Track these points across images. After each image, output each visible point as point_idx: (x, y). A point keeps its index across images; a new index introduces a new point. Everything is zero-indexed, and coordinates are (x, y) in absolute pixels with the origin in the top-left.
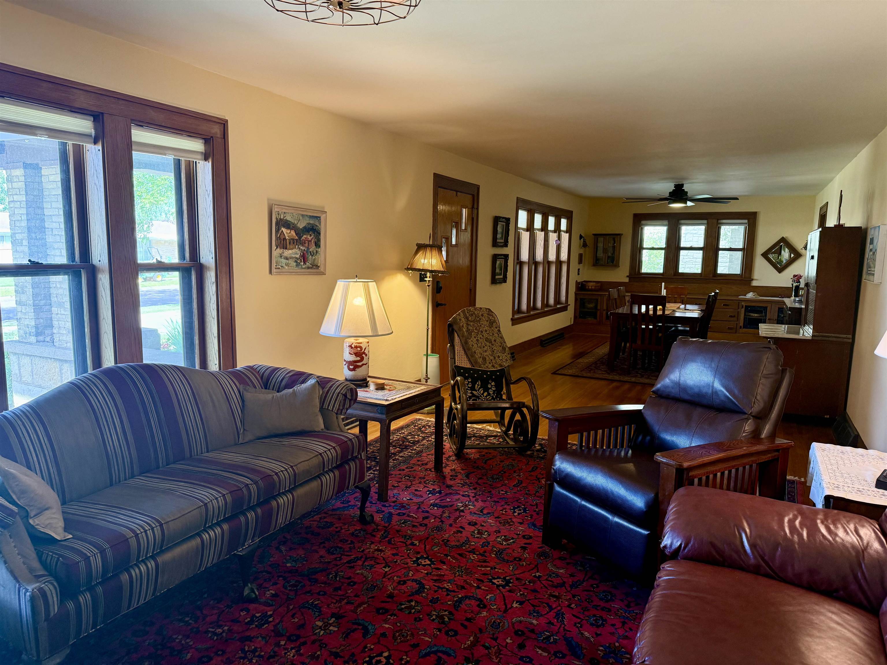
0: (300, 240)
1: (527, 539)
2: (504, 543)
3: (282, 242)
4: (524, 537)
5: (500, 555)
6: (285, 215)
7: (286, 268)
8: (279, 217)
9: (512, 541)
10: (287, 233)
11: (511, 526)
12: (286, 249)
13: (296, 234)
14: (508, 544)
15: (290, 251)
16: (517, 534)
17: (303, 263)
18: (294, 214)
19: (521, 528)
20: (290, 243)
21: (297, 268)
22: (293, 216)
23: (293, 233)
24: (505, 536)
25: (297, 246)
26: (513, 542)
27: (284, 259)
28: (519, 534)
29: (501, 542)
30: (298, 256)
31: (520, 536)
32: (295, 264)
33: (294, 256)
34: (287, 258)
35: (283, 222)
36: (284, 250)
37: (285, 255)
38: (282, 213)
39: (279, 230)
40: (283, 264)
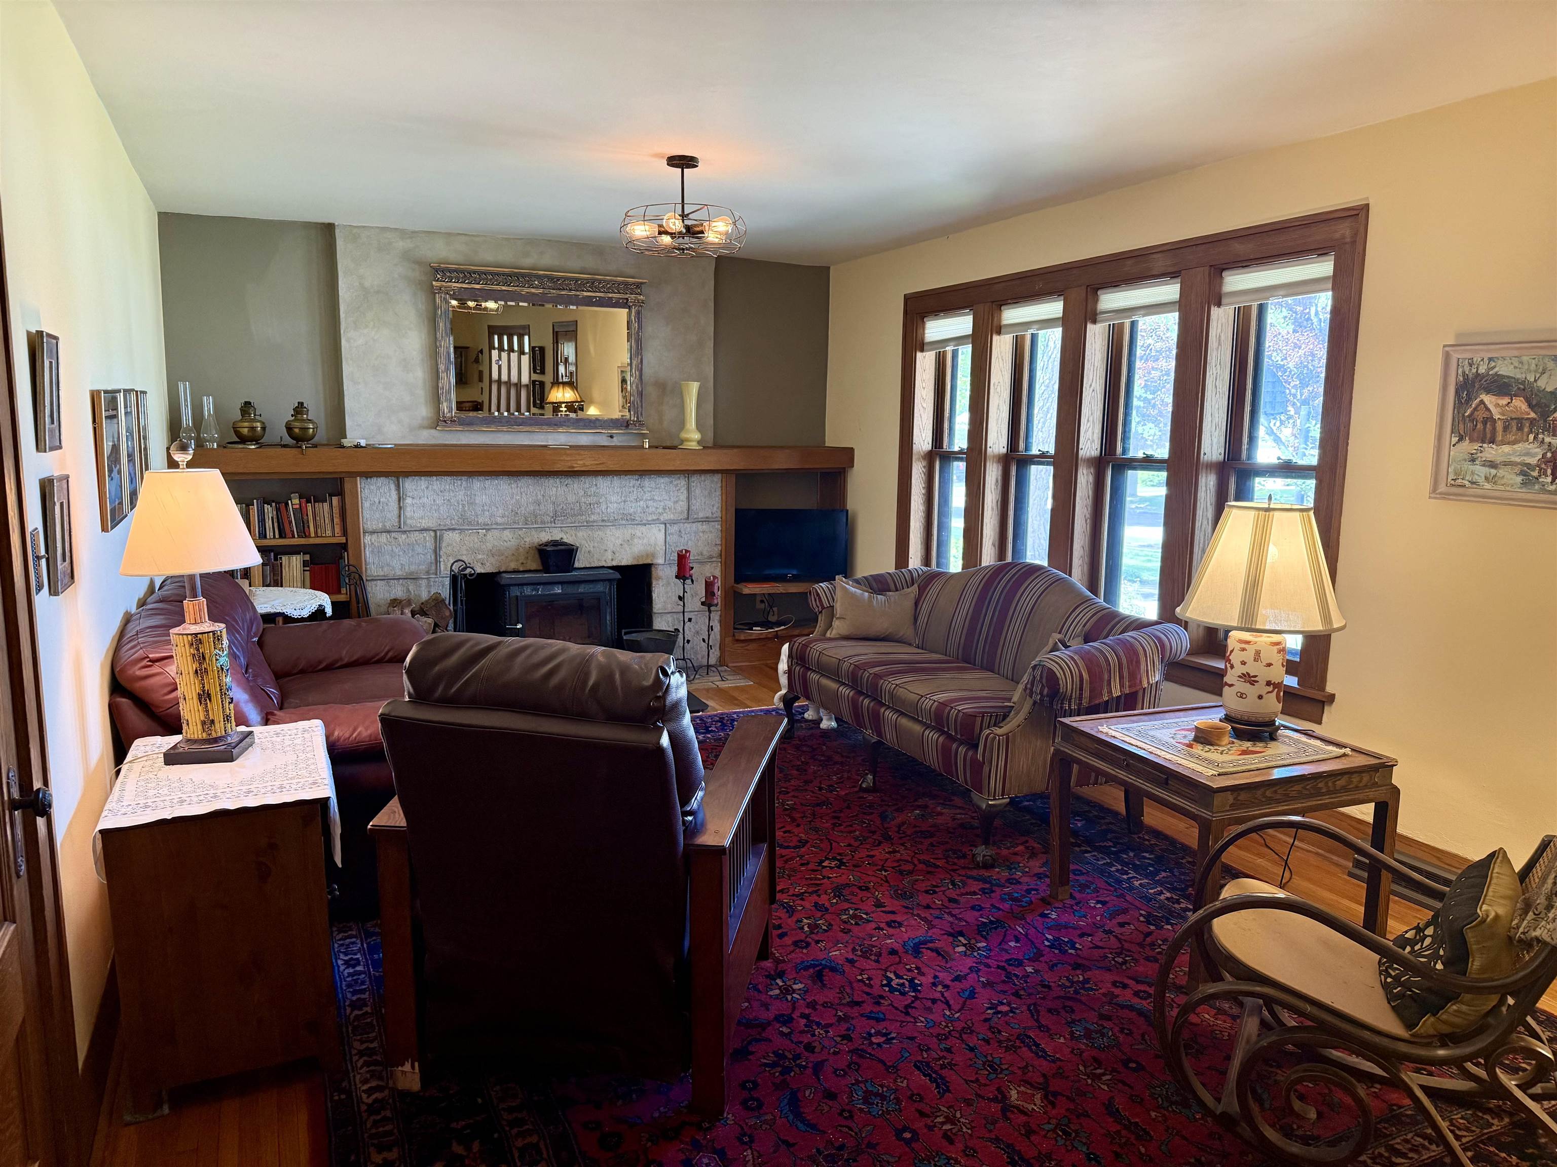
0: (1545, 421)
3: (1480, 426)
6: (1493, 364)
7: (1488, 486)
8: (1474, 371)
9: (806, 929)
10: (1497, 405)
12: (1492, 441)
13: (1530, 406)
15: (1506, 449)
17: (1549, 479)
18: (1525, 359)
20: (1506, 429)
21: (1524, 490)
22: (1521, 363)
23: (1520, 404)
25: (1531, 437)
27: (1484, 465)
30: (1533, 461)
32: (1519, 479)
33: (1518, 460)
34: (1493, 465)
35: (1485, 381)
36: (1485, 445)
37: (1488, 455)
38: (1483, 360)
39: (1469, 400)
40: (1476, 477)
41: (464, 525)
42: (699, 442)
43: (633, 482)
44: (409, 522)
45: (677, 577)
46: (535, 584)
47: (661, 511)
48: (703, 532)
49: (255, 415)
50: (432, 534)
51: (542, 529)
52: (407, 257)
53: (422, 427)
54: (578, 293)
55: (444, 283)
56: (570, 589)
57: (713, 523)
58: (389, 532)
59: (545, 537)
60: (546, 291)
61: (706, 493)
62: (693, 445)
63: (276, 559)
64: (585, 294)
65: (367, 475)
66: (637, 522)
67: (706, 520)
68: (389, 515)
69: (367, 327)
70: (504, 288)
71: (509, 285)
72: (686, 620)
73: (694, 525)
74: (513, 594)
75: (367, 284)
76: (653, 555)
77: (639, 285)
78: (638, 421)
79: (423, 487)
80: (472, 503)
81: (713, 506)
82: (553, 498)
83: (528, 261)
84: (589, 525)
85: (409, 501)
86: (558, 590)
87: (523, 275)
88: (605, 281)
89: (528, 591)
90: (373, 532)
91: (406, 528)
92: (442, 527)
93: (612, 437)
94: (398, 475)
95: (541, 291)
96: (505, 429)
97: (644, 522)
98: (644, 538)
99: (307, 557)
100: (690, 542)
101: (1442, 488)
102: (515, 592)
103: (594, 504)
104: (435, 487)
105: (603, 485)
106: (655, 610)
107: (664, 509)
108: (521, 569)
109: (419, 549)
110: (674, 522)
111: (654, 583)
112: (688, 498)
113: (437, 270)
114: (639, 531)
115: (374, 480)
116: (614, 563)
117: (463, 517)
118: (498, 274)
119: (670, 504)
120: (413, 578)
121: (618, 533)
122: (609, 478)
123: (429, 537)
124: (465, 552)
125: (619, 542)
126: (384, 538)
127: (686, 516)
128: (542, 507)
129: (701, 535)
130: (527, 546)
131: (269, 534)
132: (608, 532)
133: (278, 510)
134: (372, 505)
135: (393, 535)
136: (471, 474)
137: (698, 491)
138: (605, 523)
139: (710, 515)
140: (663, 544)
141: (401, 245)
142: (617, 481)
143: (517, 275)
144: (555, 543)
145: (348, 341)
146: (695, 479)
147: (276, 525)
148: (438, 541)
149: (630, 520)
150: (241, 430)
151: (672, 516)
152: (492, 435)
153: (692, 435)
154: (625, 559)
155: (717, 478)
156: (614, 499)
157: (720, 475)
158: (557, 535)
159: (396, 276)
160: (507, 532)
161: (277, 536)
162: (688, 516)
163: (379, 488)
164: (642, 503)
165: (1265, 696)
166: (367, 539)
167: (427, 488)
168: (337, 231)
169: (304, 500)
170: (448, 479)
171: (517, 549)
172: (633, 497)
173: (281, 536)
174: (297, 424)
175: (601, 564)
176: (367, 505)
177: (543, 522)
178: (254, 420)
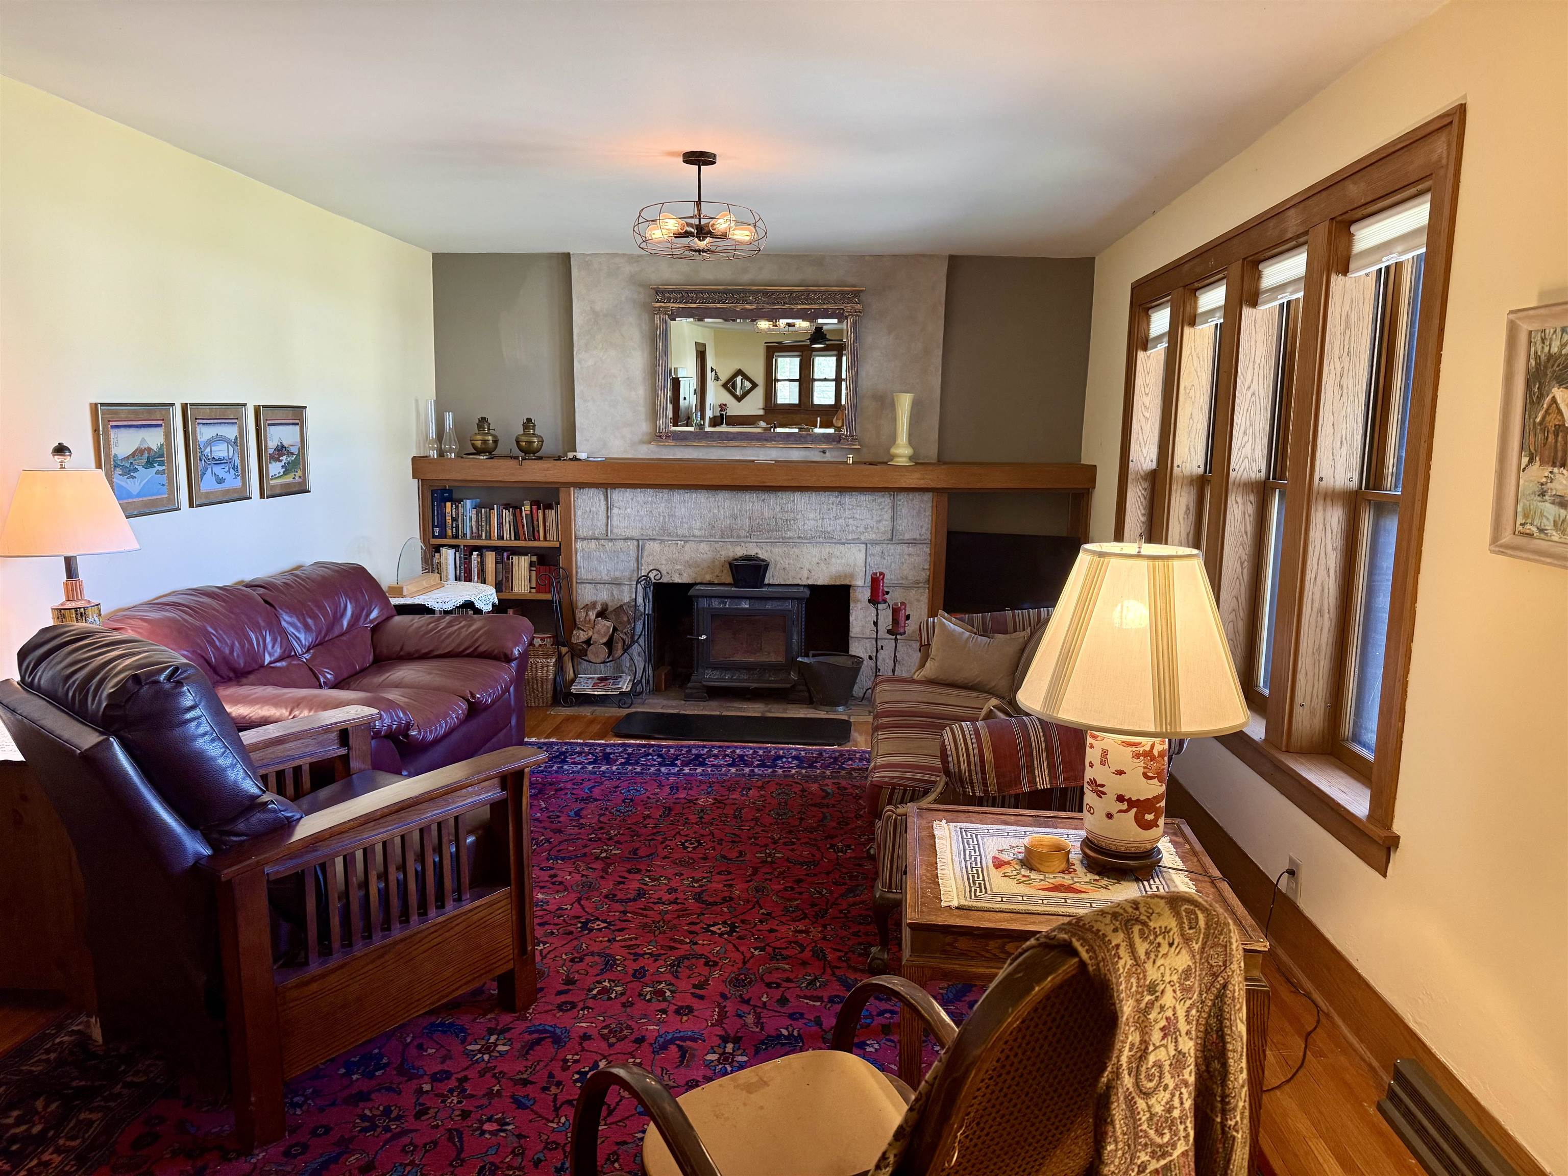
1: (566, 1003)
2: (606, 984)
3: (1551, 438)
4: (574, 1005)
5: (609, 961)
7: (1556, 537)
8: (1546, 349)
9: (595, 992)
11: (604, 1024)
12: (1563, 464)
14: (599, 982)
16: (588, 1008)
19: (584, 1025)
24: (610, 999)
26: (591, 990)
27: (1553, 503)
28: (583, 1009)
29: (613, 985)
31: (581, 1005)
34: (1562, 502)
35: (1558, 366)
36: (1556, 470)
37: (1559, 487)
38: (1555, 332)
39: (1541, 397)
40: (1545, 520)
41: (664, 535)
42: (911, 458)
43: (832, 499)
44: (615, 531)
45: (870, 601)
46: (723, 597)
47: (861, 529)
48: (909, 555)
49: (489, 429)
50: (635, 543)
51: (738, 543)
52: (633, 280)
53: (642, 442)
54: (792, 306)
55: (662, 304)
56: (758, 605)
57: (921, 546)
58: (597, 539)
59: (740, 551)
60: (760, 306)
61: (915, 513)
62: (902, 461)
63: (508, 559)
64: (799, 306)
65: (581, 486)
66: (834, 541)
67: (913, 542)
68: (598, 524)
69: (596, 348)
70: (718, 306)
71: (724, 303)
72: (879, 647)
73: (899, 547)
74: (701, 606)
75: (598, 308)
76: (852, 576)
77: (857, 294)
78: (851, 435)
79: (629, 498)
80: (672, 516)
81: (922, 527)
82: (749, 513)
83: (746, 278)
84: (785, 541)
85: (615, 511)
86: (745, 605)
87: (738, 292)
88: (820, 292)
89: (716, 604)
90: (584, 539)
91: (612, 537)
92: (644, 537)
93: (824, 452)
94: (606, 486)
95: (754, 306)
96: (714, 443)
97: (843, 541)
98: (842, 558)
99: (534, 559)
100: (893, 565)
101: (1507, 537)
102: (704, 603)
103: (790, 520)
104: (639, 499)
105: (801, 501)
106: (851, 634)
107: (866, 528)
108: (716, 582)
109: (623, 557)
110: (875, 543)
111: (852, 605)
112: (893, 518)
113: (657, 292)
114: (838, 550)
115: (586, 490)
116: (810, 582)
117: (664, 529)
118: (714, 292)
119: (872, 523)
120: (616, 583)
121: (815, 551)
122: (807, 494)
123: (632, 545)
124: (664, 562)
125: (816, 560)
126: (593, 544)
127: (890, 537)
128: (738, 521)
129: (906, 557)
130: (723, 559)
131: (506, 536)
132: (805, 550)
133: (514, 515)
134: (585, 512)
135: (601, 542)
136: (671, 487)
137: (904, 511)
138: (803, 540)
139: (918, 537)
140: (863, 564)
141: (628, 269)
142: (815, 497)
143: (733, 292)
144: (748, 558)
145: (580, 362)
146: (902, 498)
147: (512, 528)
148: (640, 549)
149: (827, 538)
150: (475, 442)
151: (874, 536)
152: (705, 450)
153: (902, 451)
154: (822, 578)
155: (928, 497)
156: (812, 516)
157: (931, 494)
158: (752, 550)
159: (623, 299)
160: (703, 545)
161: (513, 538)
162: (893, 537)
163: (590, 498)
164: (841, 520)
165: (1115, 816)
166: (579, 545)
167: (632, 499)
168: (572, 259)
169: (535, 507)
170: (651, 491)
171: (714, 562)
172: (832, 514)
173: (515, 539)
174: (524, 438)
175: (796, 582)
176: (579, 513)
177: (739, 537)
178: (488, 434)
